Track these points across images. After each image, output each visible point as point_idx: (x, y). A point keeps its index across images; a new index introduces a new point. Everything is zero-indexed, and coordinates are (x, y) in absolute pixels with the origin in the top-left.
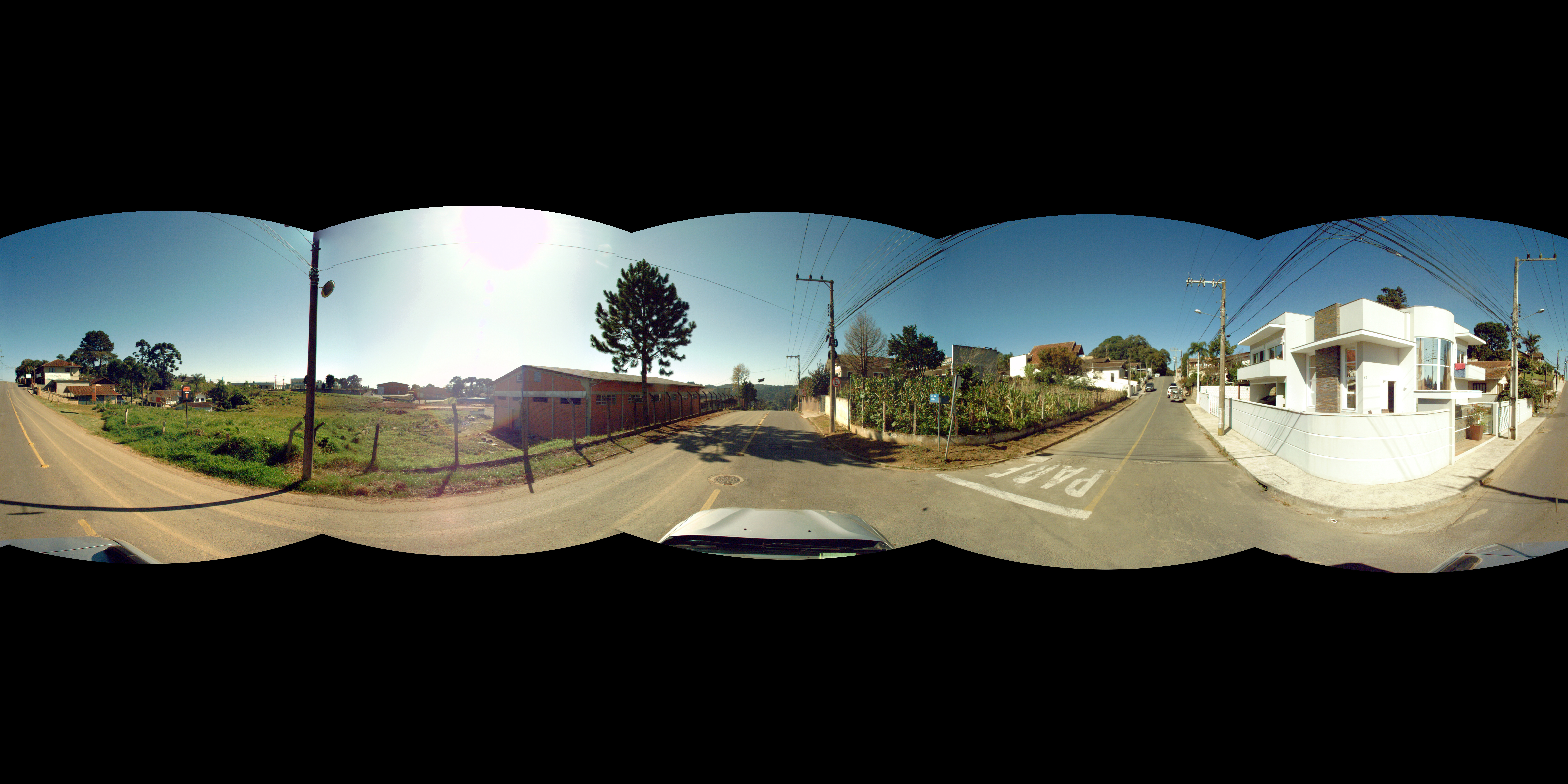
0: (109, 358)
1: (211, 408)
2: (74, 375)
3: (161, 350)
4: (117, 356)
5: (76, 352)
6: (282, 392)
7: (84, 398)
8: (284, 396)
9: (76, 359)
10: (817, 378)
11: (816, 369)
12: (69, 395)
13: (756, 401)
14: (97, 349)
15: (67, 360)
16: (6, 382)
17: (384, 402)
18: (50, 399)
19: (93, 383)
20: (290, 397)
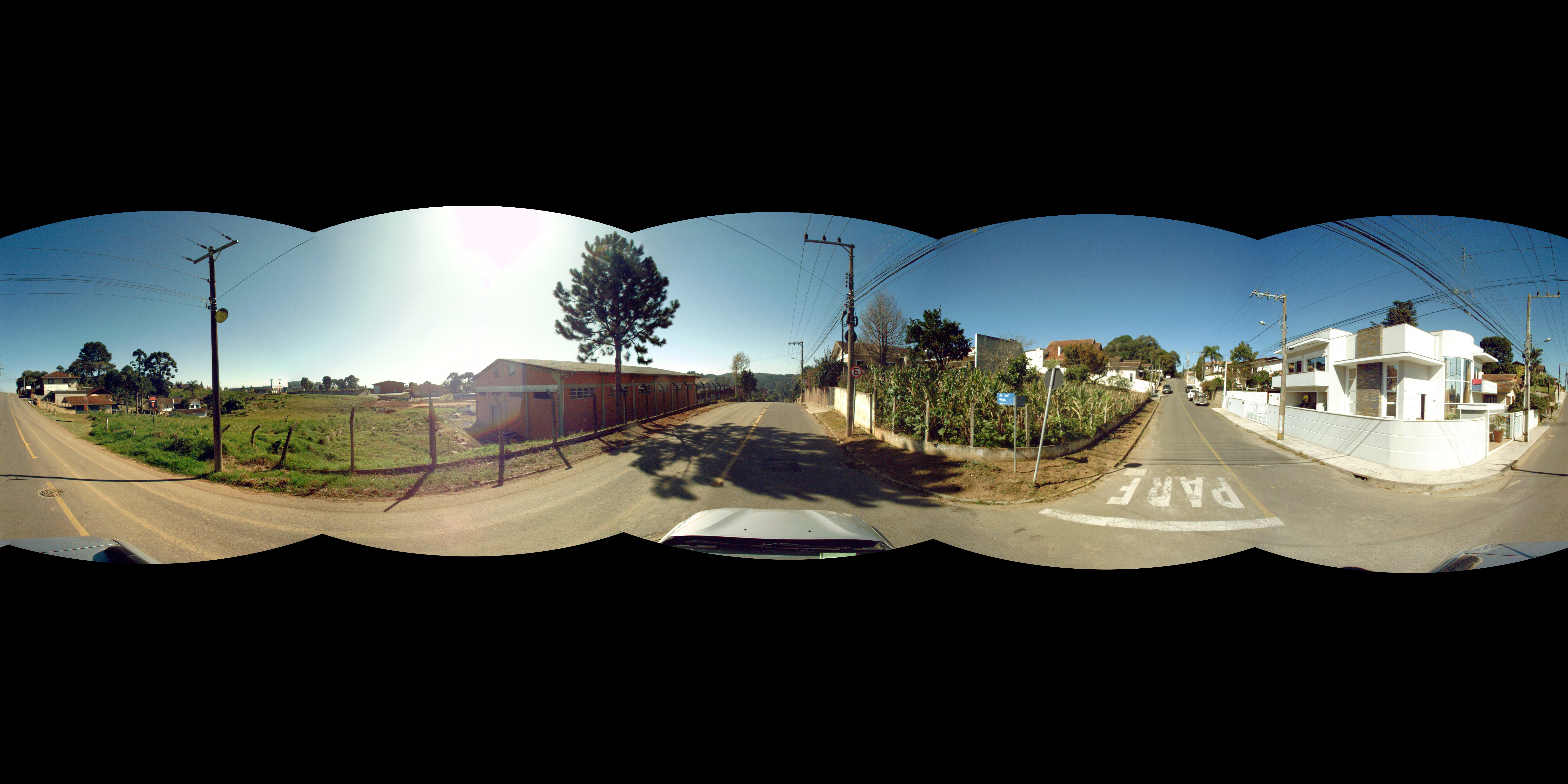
0: (107, 368)
1: (206, 414)
2: (72, 385)
3: (157, 359)
4: (115, 366)
5: (75, 363)
6: (277, 396)
7: (79, 408)
8: (279, 399)
9: (75, 370)
10: (824, 366)
11: (823, 356)
12: (67, 405)
13: (756, 390)
14: (95, 359)
15: (66, 371)
16: (7, 393)
17: (379, 401)
18: (48, 409)
19: (90, 392)
20: (284, 400)
